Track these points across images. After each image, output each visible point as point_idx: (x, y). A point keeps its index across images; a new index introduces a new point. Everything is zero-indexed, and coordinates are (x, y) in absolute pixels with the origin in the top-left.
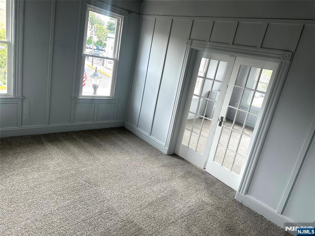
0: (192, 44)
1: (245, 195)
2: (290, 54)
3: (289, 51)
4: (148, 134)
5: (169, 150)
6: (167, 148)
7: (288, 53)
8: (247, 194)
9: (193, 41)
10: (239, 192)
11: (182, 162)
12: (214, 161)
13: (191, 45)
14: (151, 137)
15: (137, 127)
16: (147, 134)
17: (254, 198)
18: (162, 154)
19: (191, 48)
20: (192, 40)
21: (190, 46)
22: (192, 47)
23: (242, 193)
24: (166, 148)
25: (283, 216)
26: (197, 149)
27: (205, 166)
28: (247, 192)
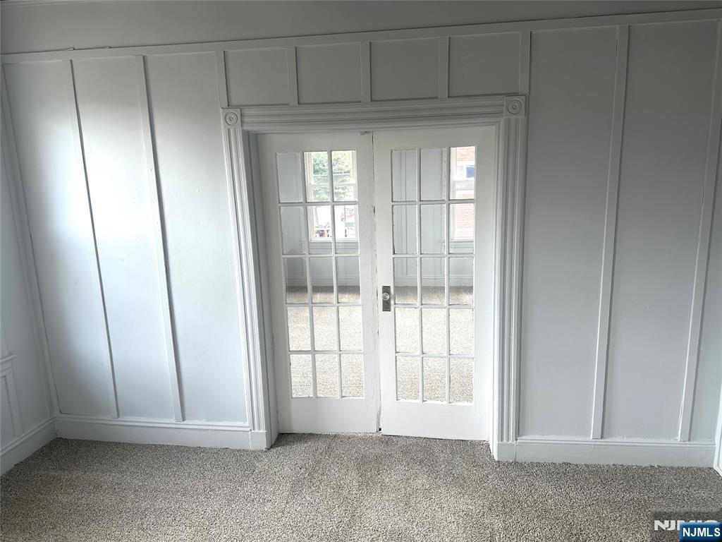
0: (246, 119)
1: (516, 440)
2: (521, 100)
3: (516, 94)
4: (173, 421)
5: (269, 434)
6: (263, 431)
7: (516, 98)
8: (519, 436)
9: (246, 112)
10: (502, 440)
11: (322, 445)
12: (397, 400)
13: (242, 122)
14: (191, 423)
15: (118, 416)
16: (171, 421)
17: (537, 437)
18: (255, 455)
19: (243, 132)
20: (240, 107)
21: (242, 126)
22: (246, 128)
23: (508, 439)
24: (257, 431)
25: (606, 440)
26: (342, 391)
27: (378, 423)
28: (518, 433)
